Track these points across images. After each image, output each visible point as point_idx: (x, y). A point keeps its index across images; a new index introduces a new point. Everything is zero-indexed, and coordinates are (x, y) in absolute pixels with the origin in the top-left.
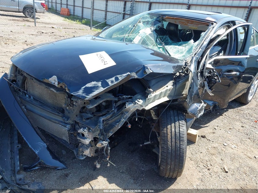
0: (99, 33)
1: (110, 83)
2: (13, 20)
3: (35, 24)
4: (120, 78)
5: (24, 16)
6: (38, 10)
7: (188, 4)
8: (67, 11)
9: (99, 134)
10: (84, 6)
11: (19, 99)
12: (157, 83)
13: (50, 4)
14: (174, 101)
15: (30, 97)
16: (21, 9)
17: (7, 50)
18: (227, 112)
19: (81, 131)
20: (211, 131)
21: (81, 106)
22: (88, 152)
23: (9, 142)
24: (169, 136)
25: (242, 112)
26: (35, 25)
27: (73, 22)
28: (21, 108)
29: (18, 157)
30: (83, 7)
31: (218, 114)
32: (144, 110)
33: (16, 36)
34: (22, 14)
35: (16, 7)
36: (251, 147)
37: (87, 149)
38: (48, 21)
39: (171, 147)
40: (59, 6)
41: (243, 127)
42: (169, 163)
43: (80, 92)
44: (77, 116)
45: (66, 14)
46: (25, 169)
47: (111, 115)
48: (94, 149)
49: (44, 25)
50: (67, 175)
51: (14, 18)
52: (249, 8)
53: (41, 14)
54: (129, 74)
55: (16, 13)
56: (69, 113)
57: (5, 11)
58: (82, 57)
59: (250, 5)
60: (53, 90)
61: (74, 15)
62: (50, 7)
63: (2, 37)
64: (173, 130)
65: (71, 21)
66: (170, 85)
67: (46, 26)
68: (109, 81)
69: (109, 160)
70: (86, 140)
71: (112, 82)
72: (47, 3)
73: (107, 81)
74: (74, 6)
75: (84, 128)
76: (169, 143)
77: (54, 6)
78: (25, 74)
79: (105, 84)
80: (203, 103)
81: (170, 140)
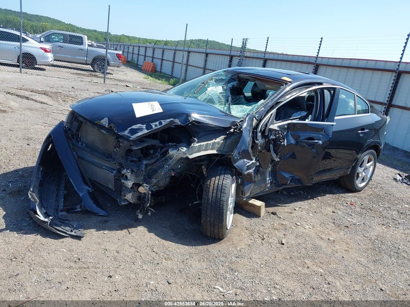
0: (168, 90)
1: (153, 127)
2: (77, 74)
3: (105, 80)
4: (163, 123)
5: (92, 69)
6: (112, 63)
7: (315, 64)
8: (152, 66)
9: (142, 180)
10: (176, 61)
11: (71, 145)
12: (205, 135)
13: (130, 56)
14: (222, 155)
15: (82, 145)
16: (90, 61)
17: (64, 108)
18: (322, 197)
19: (124, 172)
20: (289, 211)
21: (127, 148)
22: (129, 197)
23: (56, 189)
24: (211, 188)
25: (344, 199)
26: (104, 82)
27: (157, 81)
28: (73, 154)
29: (63, 200)
30: (174, 62)
31: (309, 197)
32: (187, 158)
33: (78, 93)
34: (89, 67)
35: (83, 58)
36: (331, 230)
37: (129, 193)
38: (122, 77)
39: (212, 197)
40: (141, 58)
41: (334, 212)
42: (209, 215)
43: (126, 133)
44: (122, 158)
45: (150, 70)
46: (68, 211)
47: (155, 160)
48: (136, 194)
49: (116, 83)
50: (107, 221)
51: (79, 72)
52: (396, 73)
53: (116, 68)
54: (172, 120)
55: (82, 65)
56: (116, 154)
57: (69, 62)
58: (134, 105)
59: (397, 69)
60: (104, 131)
61: (161, 72)
62: (130, 59)
63: (61, 93)
64: (217, 182)
65: (155, 80)
66: (220, 140)
67: (119, 83)
68: (153, 125)
69: (149, 207)
70: (128, 181)
71: (156, 125)
72: (126, 54)
73: (151, 124)
74: (162, 60)
75: (128, 169)
76: (210, 194)
77: (136, 59)
78: (81, 119)
79: (149, 127)
80: (254, 161)
81: (211, 191)
